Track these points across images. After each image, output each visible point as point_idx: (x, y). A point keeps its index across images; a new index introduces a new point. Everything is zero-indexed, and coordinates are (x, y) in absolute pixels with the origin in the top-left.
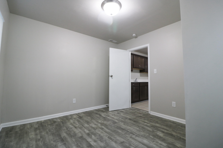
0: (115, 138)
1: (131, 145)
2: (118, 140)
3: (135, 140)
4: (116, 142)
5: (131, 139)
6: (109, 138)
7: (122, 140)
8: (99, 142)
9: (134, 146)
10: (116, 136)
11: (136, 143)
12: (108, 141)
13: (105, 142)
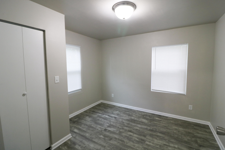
0: (119, 143)
1: (104, 139)
2: (115, 141)
3: (100, 145)
4: (116, 138)
5: (104, 144)
6: (123, 141)
7: (111, 142)
8: (128, 136)
9: (102, 139)
10: (118, 144)
11: (100, 141)
12: (122, 138)
13: (123, 136)
